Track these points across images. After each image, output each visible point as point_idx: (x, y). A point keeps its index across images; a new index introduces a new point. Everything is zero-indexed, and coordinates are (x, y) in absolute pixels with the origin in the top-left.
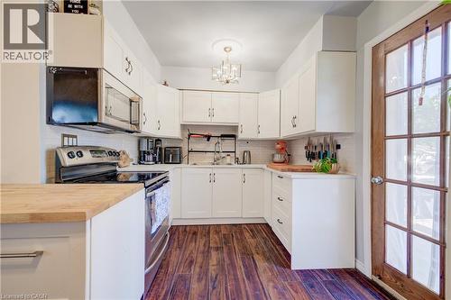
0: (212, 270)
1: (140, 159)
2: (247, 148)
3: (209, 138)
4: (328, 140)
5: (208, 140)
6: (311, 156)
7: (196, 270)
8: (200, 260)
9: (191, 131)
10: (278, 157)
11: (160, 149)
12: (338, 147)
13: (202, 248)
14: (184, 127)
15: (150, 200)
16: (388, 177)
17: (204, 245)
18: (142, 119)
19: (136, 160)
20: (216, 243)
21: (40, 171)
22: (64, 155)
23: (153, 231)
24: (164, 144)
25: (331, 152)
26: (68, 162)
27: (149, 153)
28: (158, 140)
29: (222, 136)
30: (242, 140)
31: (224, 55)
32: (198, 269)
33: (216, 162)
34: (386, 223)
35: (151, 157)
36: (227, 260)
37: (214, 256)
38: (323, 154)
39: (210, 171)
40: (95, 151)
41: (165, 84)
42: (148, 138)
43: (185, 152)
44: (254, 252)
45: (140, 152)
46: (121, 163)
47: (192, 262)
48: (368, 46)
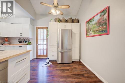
4: (27, 39)
6: (20, 42)
16: (39, 44)
34: (38, 50)
48: (36, 26)
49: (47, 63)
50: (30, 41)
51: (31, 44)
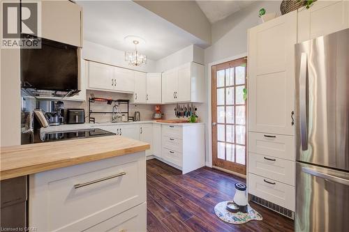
2: (138, 110)
3: (109, 102)
4: (190, 106)
5: (109, 104)
6: (179, 115)
10: (157, 116)
11: (63, 110)
12: (196, 109)
14: (89, 92)
16: (218, 122)
25: (192, 112)
27: (54, 116)
28: (61, 103)
29: (118, 100)
31: (133, 46)
33: (114, 120)
34: (217, 141)
35: (56, 119)
38: (187, 113)
43: (87, 113)
48: (210, 65)
49: (238, 206)
50: (197, 113)
51: (199, 121)
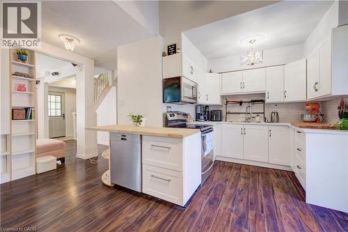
0: (240, 187)
1: (197, 118)
2: (275, 110)
3: (241, 103)
5: (241, 105)
7: (229, 184)
8: (232, 180)
9: (227, 100)
10: (307, 117)
11: (208, 112)
13: (234, 175)
14: (223, 97)
15: (203, 138)
17: (237, 174)
18: (198, 95)
19: (194, 119)
20: (245, 174)
21: (161, 122)
22: (168, 115)
23: (205, 155)
24: (211, 109)
26: (170, 118)
27: (201, 115)
28: (207, 106)
29: (252, 101)
30: (270, 104)
31: (250, 46)
32: (230, 184)
33: (247, 120)
35: (202, 117)
36: (251, 185)
37: (242, 181)
39: (241, 126)
40: (178, 113)
41: (211, 72)
42: (201, 105)
43: (224, 114)
44: (274, 185)
45: (197, 114)
46: (188, 120)
47: (227, 180)
